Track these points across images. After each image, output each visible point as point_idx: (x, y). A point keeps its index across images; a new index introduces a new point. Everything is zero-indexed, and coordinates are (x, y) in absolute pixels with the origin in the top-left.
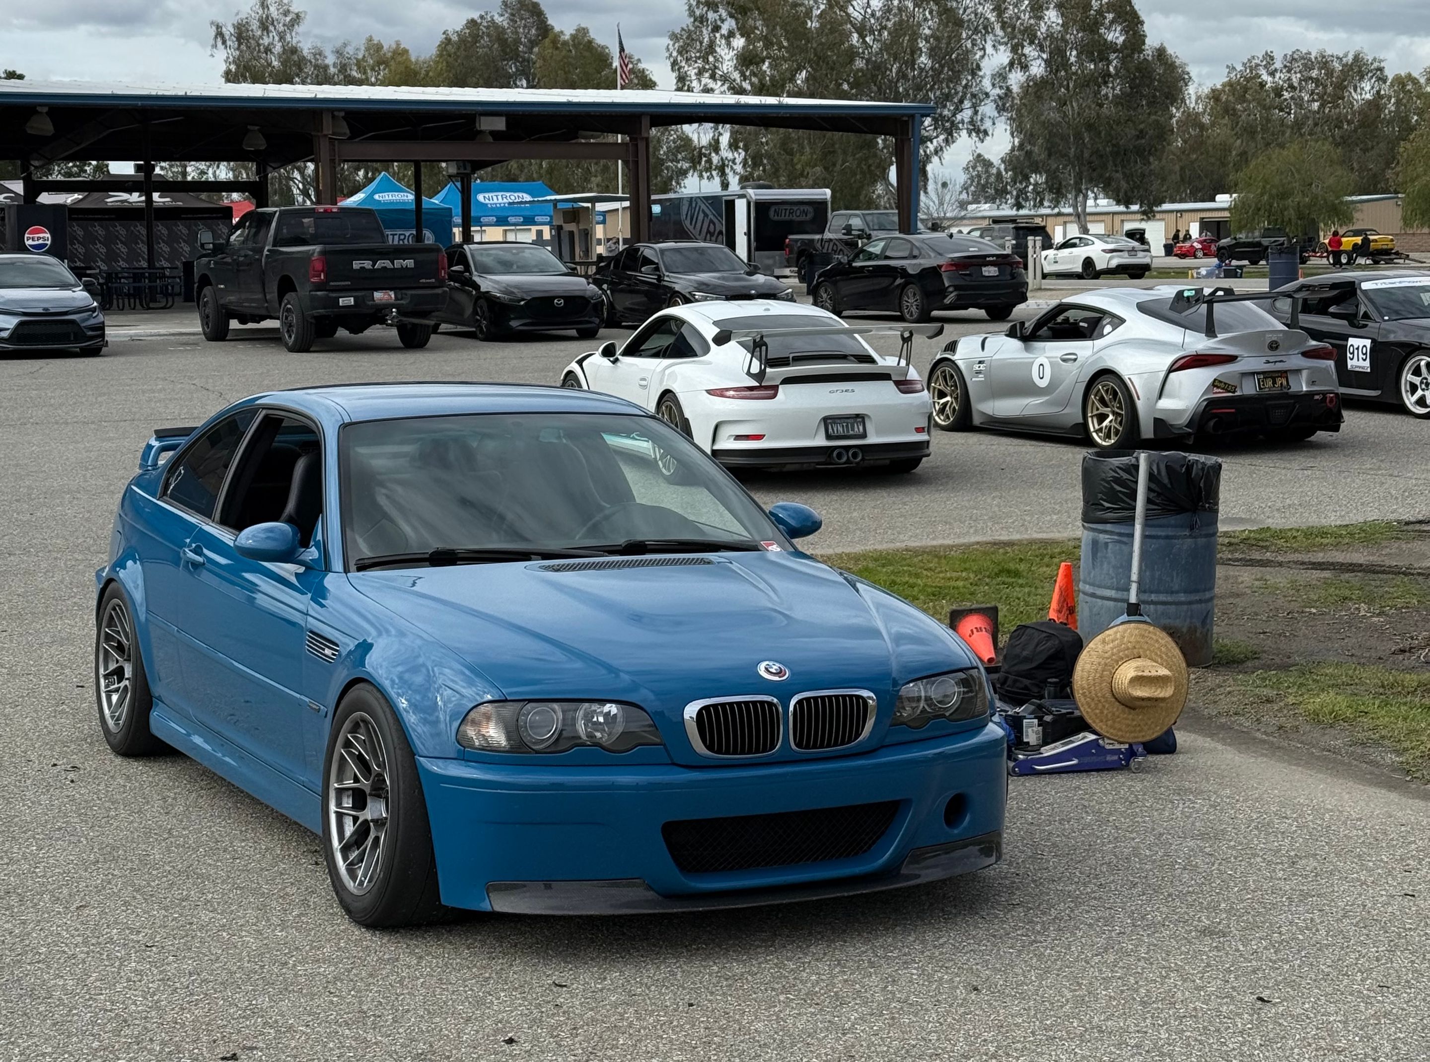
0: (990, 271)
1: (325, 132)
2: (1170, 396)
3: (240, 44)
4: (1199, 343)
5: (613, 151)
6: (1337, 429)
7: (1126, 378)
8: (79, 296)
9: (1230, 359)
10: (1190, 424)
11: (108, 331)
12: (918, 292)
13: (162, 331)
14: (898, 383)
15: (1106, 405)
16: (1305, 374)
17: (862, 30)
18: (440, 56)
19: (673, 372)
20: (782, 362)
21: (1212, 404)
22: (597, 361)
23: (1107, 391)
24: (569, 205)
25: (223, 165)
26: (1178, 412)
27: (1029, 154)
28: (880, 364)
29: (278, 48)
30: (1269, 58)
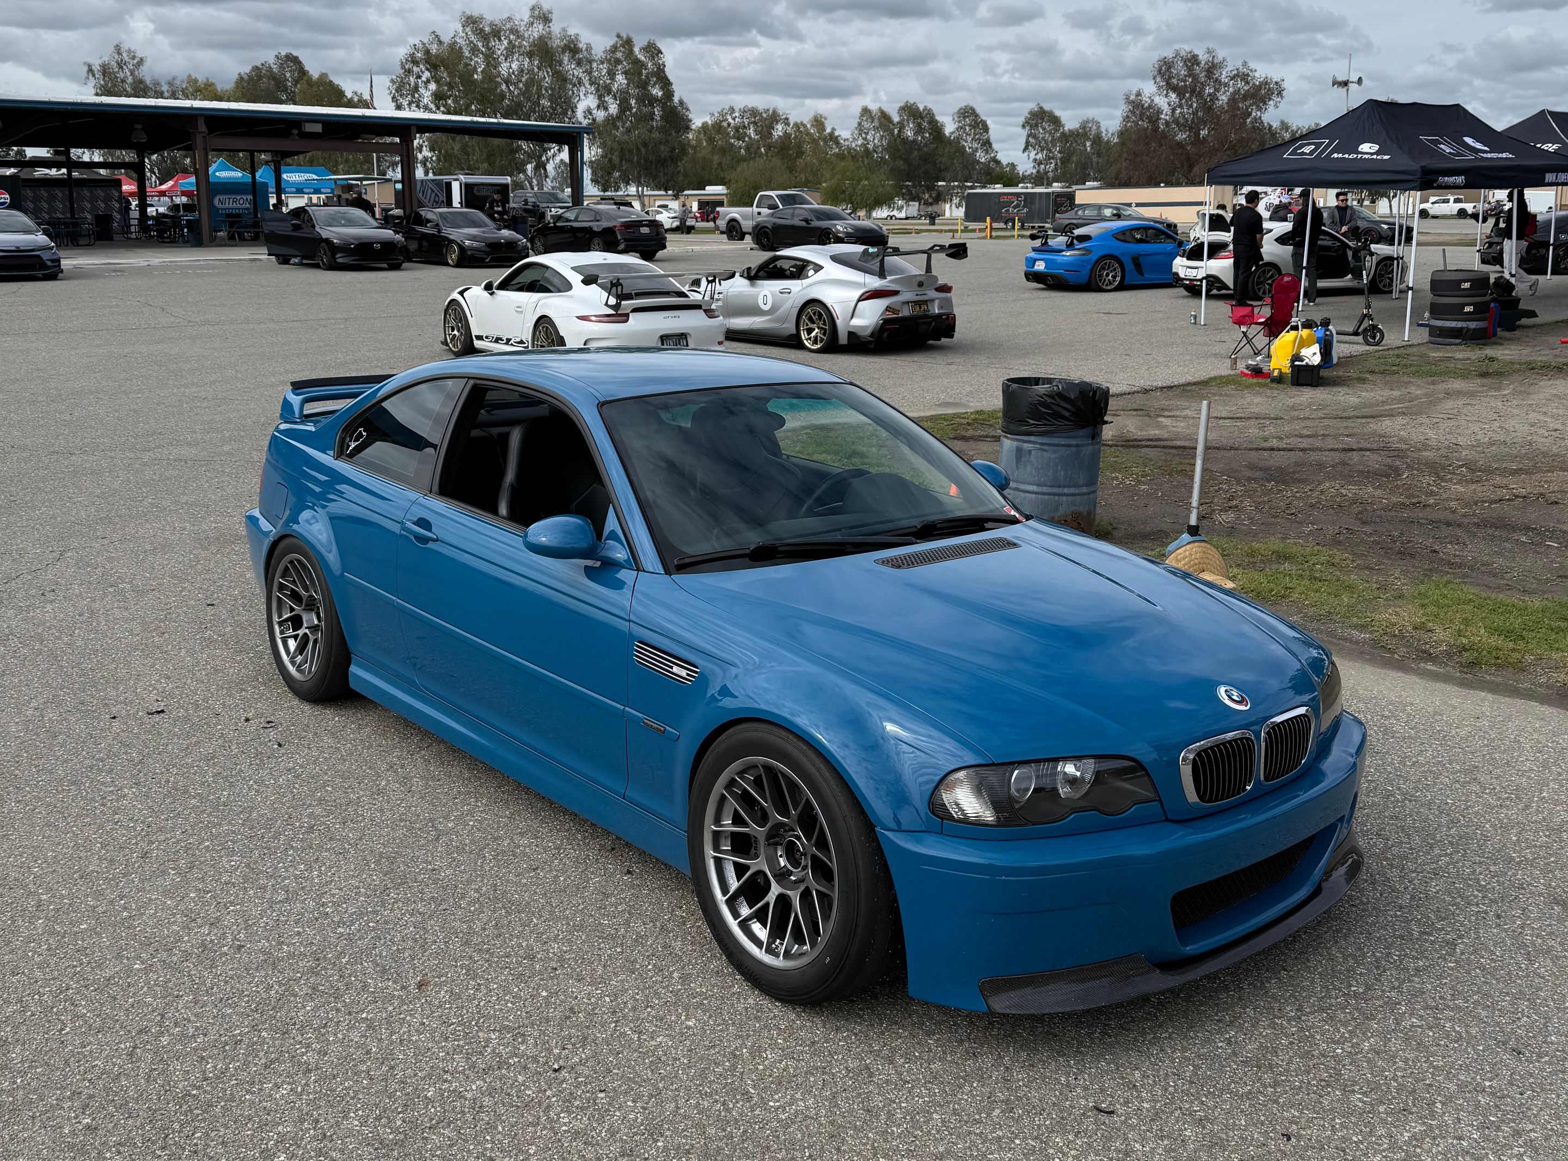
0: (645, 230)
1: (200, 130)
2: (859, 317)
3: (104, 76)
4: (874, 283)
5: (391, 149)
6: (952, 336)
7: (829, 305)
8: (41, 239)
9: (896, 293)
10: (872, 335)
11: (63, 262)
12: (601, 242)
13: (96, 262)
14: (705, 311)
15: (812, 322)
16: (937, 302)
17: (507, 82)
18: (237, 87)
19: (545, 303)
20: (629, 297)
21: (886, 322)
22: (477, 293)
23: (814, 314)
24: (345, 182)
25: (96, 152)
26: (864, 328)
27: (610, 160)
28: (692, 298)
29: (130, 80)
30: (732, 110)
